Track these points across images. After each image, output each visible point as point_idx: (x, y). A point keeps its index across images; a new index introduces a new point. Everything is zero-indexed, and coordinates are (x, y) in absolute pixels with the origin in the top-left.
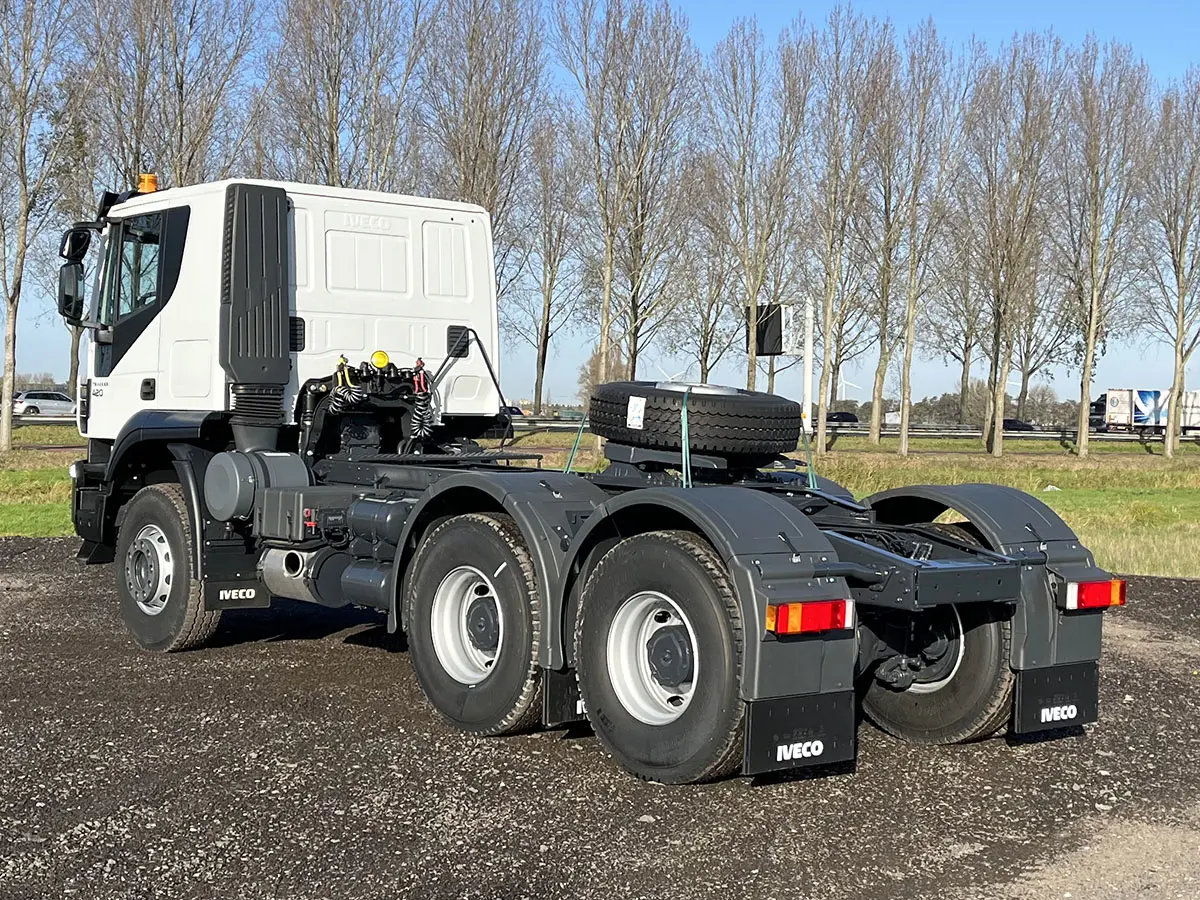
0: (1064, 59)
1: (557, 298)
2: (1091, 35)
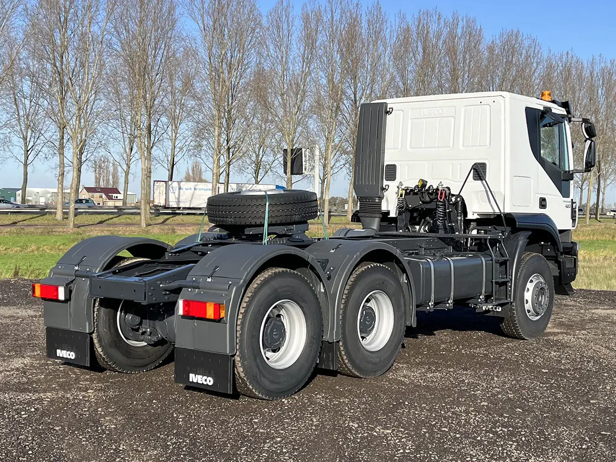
0: (443, 24)
1: (179, 144)
2: (455, 12)
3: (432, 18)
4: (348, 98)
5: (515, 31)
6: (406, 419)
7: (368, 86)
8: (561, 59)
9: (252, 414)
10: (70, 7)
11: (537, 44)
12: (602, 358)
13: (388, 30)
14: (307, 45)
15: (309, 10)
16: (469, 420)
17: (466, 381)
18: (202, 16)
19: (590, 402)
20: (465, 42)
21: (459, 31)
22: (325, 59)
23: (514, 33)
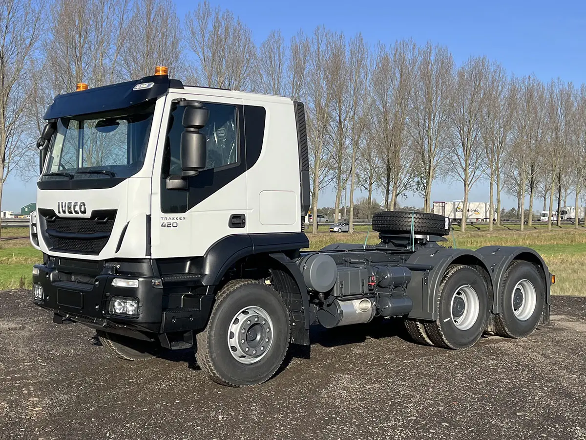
0: (417, 53)
2: (429, 42)
3: (407, 48)
4: (334, 120)
5: (482, 57)
6: (332, 436)
7: (351, 108)
8: (523, 82)
9: (183, 433)
10: (85, 43)
11: (501, 69)
12: (537, 366)
13: (369, 59)
14: (296, 73)
15: (298, 42)
16: (394, 436)
17: (401, 393)
18: (203, 49)
19: (516, 415)
20: (437, 69)
21: (432, 58)
22: (313, 85)
23: (481, 59)
